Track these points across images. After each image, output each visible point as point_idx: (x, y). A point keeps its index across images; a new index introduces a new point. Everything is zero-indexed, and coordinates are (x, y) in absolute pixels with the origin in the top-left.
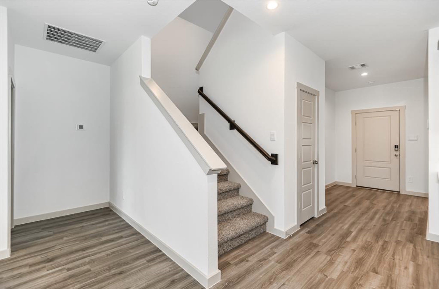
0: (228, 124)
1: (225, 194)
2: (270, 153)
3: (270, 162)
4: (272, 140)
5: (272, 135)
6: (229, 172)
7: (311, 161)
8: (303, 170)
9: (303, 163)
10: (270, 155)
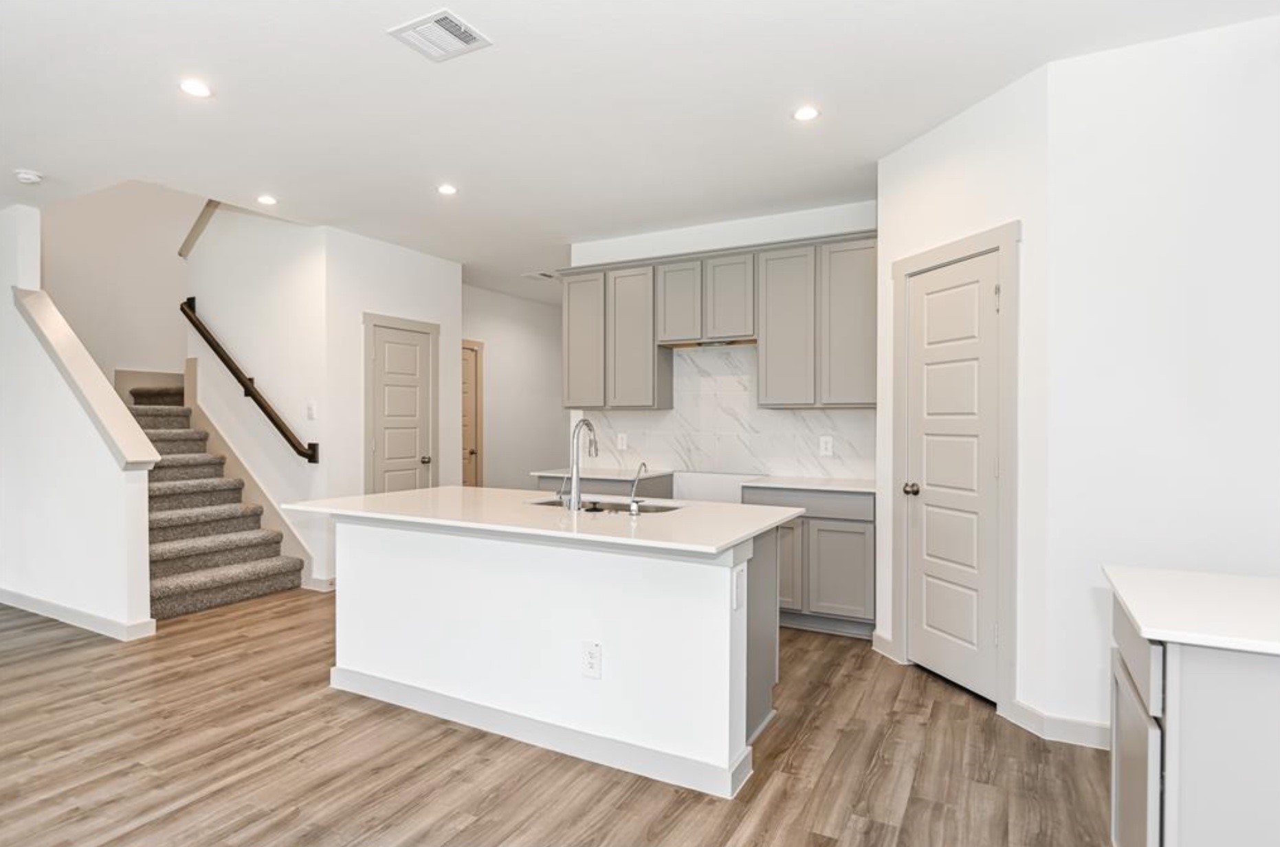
1: (219, 525)
3: (307, 460)
4: (310, 417)
5: (310, 409)
6: (243, 484)
7: (414, 457)
8: (387, 474)
9: (388, 461)
10: (306, 447)
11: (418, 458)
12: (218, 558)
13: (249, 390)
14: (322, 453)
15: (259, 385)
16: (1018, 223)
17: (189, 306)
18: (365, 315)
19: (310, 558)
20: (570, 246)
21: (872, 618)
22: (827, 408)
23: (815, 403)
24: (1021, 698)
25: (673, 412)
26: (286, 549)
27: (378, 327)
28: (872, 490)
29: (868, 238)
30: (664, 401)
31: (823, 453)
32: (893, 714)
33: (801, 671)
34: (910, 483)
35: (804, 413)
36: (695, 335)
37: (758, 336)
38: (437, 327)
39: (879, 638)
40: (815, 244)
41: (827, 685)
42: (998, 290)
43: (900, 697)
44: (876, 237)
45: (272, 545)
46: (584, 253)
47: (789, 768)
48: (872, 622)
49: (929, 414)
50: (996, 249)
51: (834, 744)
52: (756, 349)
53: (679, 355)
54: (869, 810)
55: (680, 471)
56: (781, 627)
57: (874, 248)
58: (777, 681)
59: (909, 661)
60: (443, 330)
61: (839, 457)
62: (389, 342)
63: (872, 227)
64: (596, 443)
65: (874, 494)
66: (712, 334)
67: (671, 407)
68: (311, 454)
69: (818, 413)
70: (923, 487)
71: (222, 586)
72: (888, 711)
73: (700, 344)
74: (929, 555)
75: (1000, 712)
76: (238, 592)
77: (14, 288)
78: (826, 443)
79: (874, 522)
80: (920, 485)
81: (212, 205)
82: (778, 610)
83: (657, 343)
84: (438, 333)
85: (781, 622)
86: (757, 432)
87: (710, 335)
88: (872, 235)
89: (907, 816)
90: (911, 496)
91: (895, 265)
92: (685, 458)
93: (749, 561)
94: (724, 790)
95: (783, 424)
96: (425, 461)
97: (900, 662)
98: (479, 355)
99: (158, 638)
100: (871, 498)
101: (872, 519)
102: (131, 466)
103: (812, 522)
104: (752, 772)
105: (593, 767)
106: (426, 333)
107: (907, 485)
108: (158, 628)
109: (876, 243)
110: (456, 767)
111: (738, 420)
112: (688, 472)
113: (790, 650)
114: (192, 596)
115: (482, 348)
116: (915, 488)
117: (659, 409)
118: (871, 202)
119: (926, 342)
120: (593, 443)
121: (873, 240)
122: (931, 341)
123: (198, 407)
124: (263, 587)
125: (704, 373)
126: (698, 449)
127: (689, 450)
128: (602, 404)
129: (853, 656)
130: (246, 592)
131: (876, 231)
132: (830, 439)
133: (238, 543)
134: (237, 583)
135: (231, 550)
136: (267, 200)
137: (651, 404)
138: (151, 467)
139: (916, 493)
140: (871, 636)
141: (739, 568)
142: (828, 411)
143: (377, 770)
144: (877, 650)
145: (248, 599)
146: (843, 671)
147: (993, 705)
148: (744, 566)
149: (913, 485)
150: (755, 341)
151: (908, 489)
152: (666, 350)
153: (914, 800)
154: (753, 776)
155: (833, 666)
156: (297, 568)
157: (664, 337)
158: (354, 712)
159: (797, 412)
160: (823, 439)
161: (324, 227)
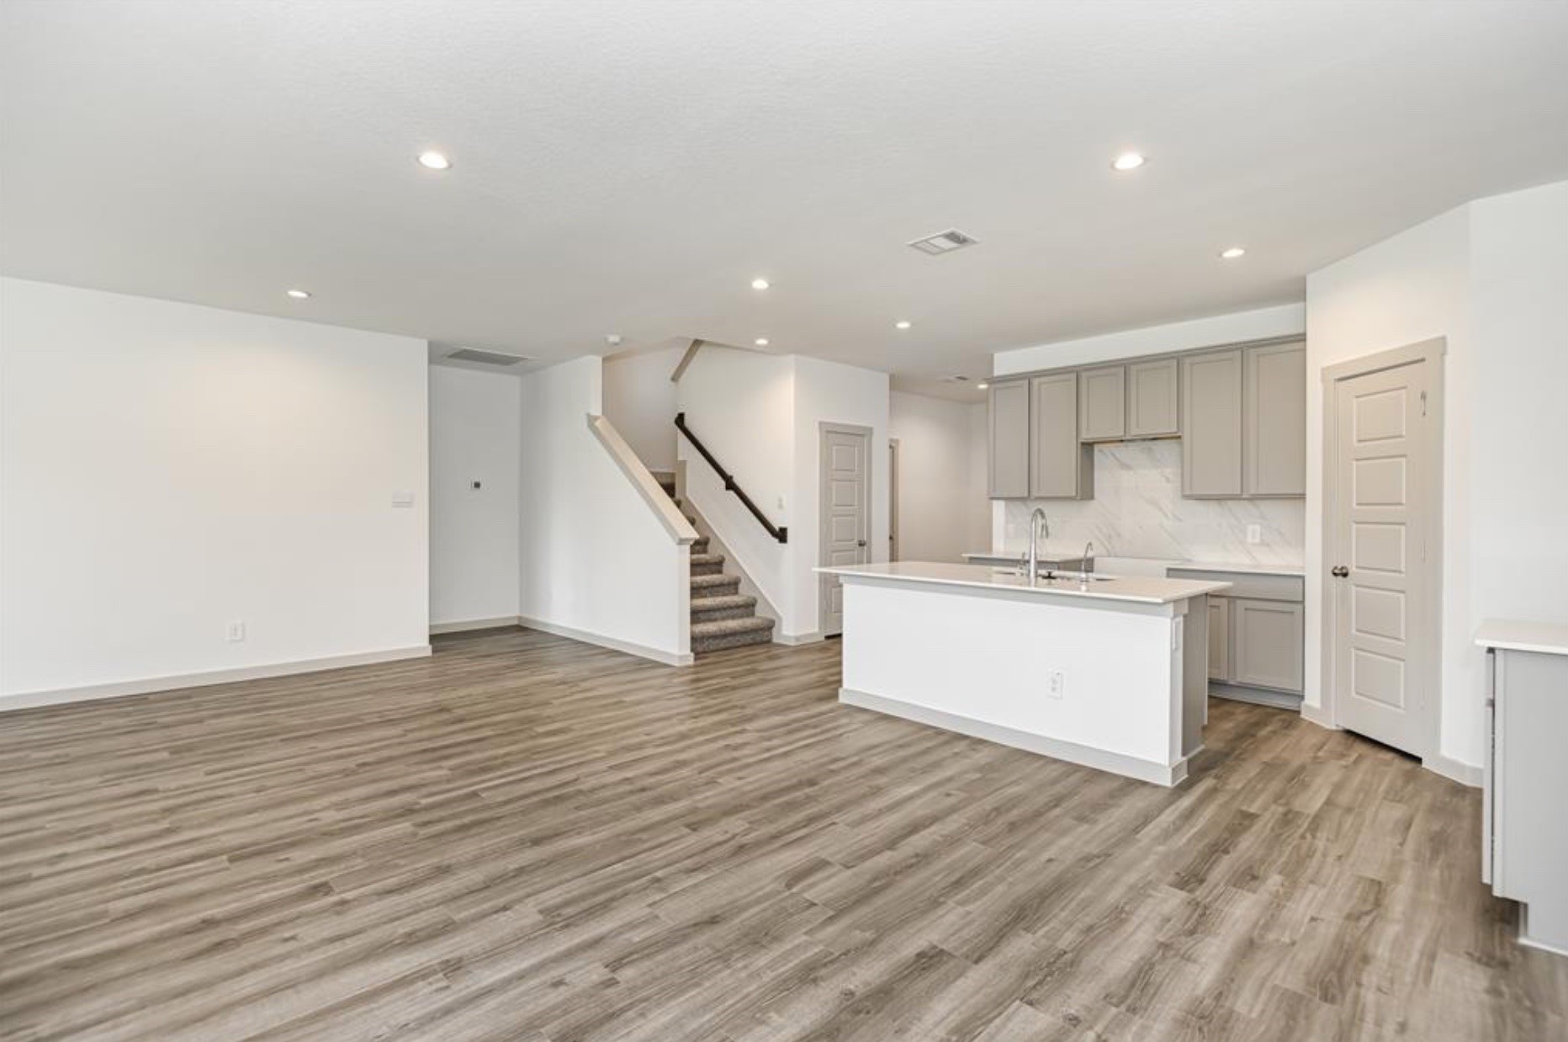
0: (723, 483)
2: (777, 526)
4: (781, 506)
5: (780, 500)
11: (856, 541)
12: (717, 614)
13: (730, 485)
14: (790, 535)
15: (737, 480)
16: (1444, 339)
17: (680, 420)
18: (821, 423)
19: (780, 619)
20: (992, 356)
21: (1300, 689)
22: (1254, 498)
23: (1241, 495)
24: (1446, 751)
25: (1092, 504)
26: (760, 611)
27: (830, 432)
28: (1300, 573)
29: (1299, 341)
30: (1086, 491)
31: (1249, 539)
32: (1316, 758)
33: (1228, 725)
34: (1339, 567)
35: (1230, 503)
36: (1120, 433)
37: (1183, 433)
38: (870, 430)
39: (1308, 707)
40: (1243, 349)
41: (1253, 736)
42: (1423, 396)
43: (1325, 748)
44: (1305, 340)
45: (749, 607)
46: (1007, 362)
47: (1217, 777)
48: (1301, 694)
49: (1358, 504)
50: (1423, 360)
51: (1258, 770)
52: (1181, 444)
53: (1101, 451)
54: (1287, 804)
55: (1101, 556)
56: (1210, 697)
57: (1304, 350)
58: (1206, 722)
59: (1337, 725)
60: (875, 432)
61: (1268, 545)
62: (838, 445)
63: (1301, 331)
64: (1047, 528)
65: (1302, 578)
66: (1134, 431)
67: (1092, 498)
68: (781, 535)
69: (1246, 502)
70: (1352, 570)
71: (725, 635)
72: (1312, 755)
73: (1122, 441)
74: (1358, 630)
75: (1424, 765)
76: (733, 641)
77: (589, 415)
78: (1254, 531)
79: (1303, 602)
80: (1349, 567)
81: (697, 343)
82: (1207, 680)
83: (1080, 441)
84: (871, 434)
85: (1209, 692)
86: (1180, 520)
87: (1133, 433)
88: (1301, 338)
89: (1321, 809)
90: (1340, 578)
91: (1323, 370)
92: (1106, 543)
93: (1185, 616)
94: (1166, 781)
95: (1209, 513)
96: (861, 544)
97: (1328, 727)
98: (895, 451)
99: (695, 666)
100: (1300, 581)
101: (1301, 599)
102: (682, 542)
103: (1239, 602)
104: (1186, 776)
105: (1055, 761)
106: (861, 435)
107: (1336, 568)
108: (696, 659)
109: (1305, 345)
110: (956, 750)
111: (1161, 509)
112: (1109, 556)
113: (1215, 712)
114: (707, 640)
115: (898, 445)
116: (1344, 571)
117: (1081, 499)
118: (1301, 305)
119: (1355, 439)
120: (1045, 527)
121: (1302, 344)
122: (1362, 438)
123: (687, 499)
124: (748, 639)
125: (1126, 467)
126: (1119, 535)
127: (1110, 537)
128: (1026, 495)
129: (1280, 720)
130: (738, 641)
131: (1305, 334)
132: (1258, 528)
133: (729, 603)
134: (734, 634)
135: (724, 609)
136: (762, 342)
137: (1074, 494)
138: (692, 543)
139: (1345, 575)
140: (1299, 707)
141: (1177, 619)
142: (1258, 502)
143: (901, 746)
144: (1307, 718)
145: (739, 647)
146: (1270, 728)
147: (1418, 760)
148: (1180, 619)
149: (1342, 568)
150: (1179, 437)
151: (1336, 571)
152: (1088, 447)
153: (1328, 802)
154: (1187, 779)
155: (1259, 724)
156: (769, 626)
157: (1086, 436)
158: (866, 717)
159: (1223, 502)
160: (1250, 528)
161: (792, 357)
